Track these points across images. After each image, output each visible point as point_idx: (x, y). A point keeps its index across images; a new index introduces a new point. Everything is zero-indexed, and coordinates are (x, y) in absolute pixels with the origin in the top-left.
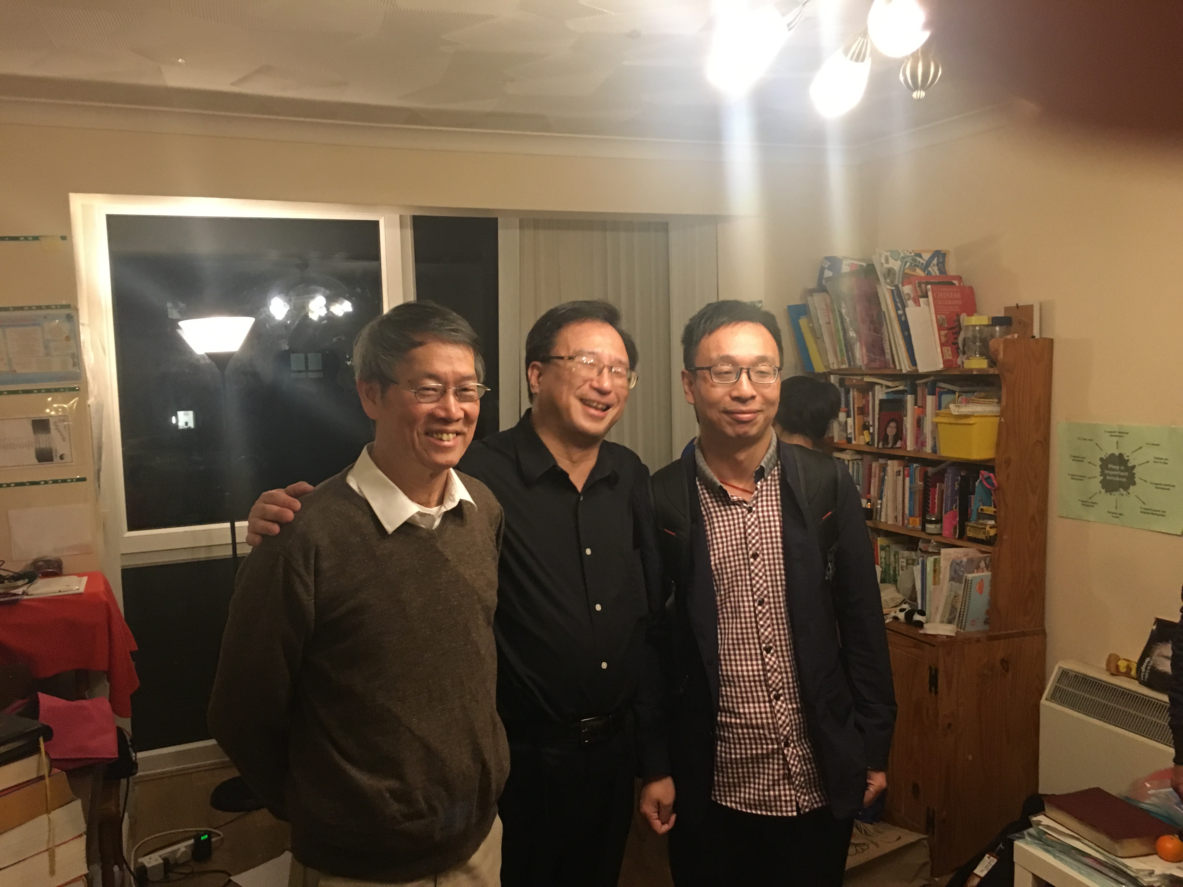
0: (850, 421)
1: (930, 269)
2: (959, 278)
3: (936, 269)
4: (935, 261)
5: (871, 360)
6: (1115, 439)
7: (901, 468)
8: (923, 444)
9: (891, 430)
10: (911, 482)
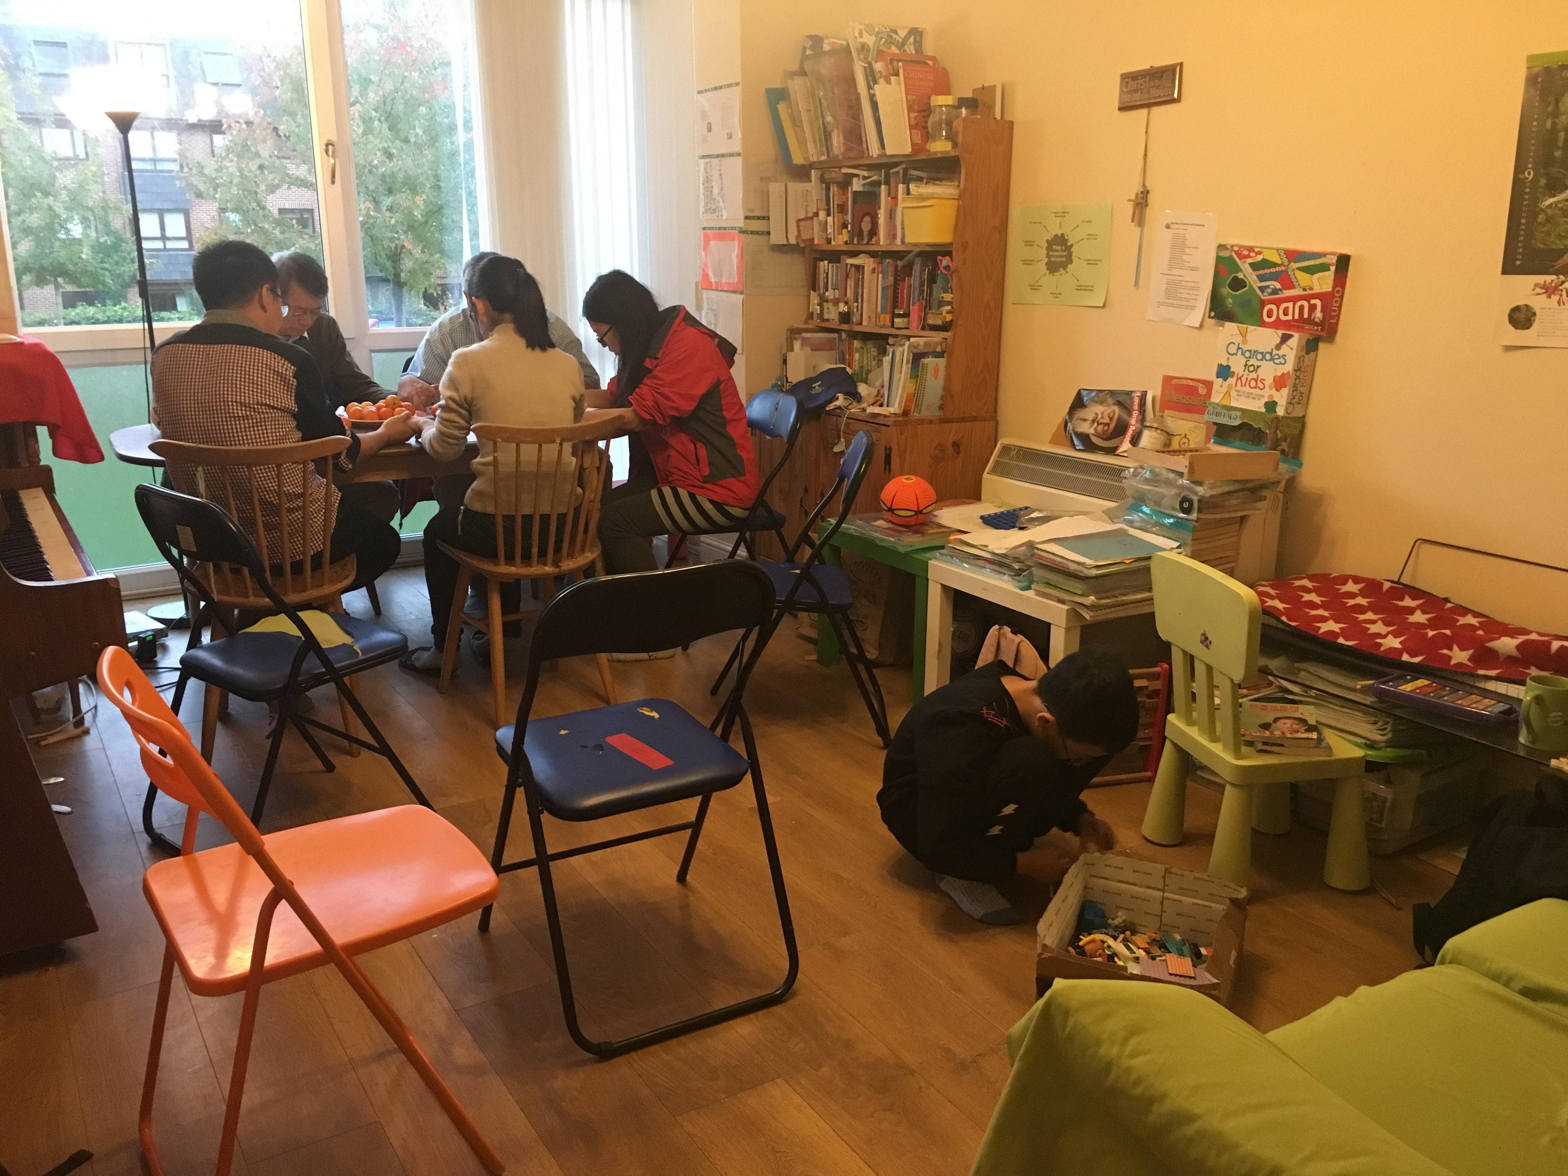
0: (830, 219)
1: (906, 47)
2: (934, 59)
3: (912, 48)
4: (912, 40)
5: (848, 149)
6: (1059, 219)
7: (876, 266)
8: (894, 237)
9: (866, 226)
10: (883, 278)
